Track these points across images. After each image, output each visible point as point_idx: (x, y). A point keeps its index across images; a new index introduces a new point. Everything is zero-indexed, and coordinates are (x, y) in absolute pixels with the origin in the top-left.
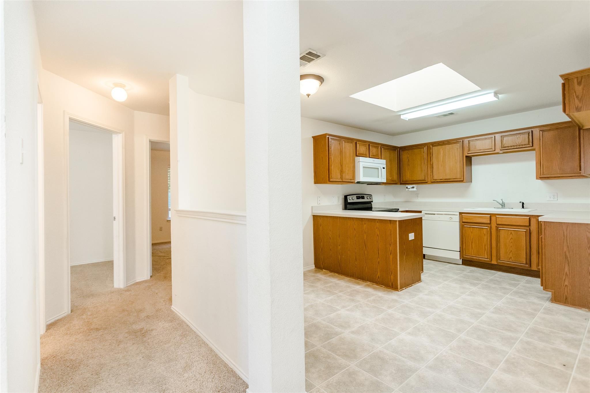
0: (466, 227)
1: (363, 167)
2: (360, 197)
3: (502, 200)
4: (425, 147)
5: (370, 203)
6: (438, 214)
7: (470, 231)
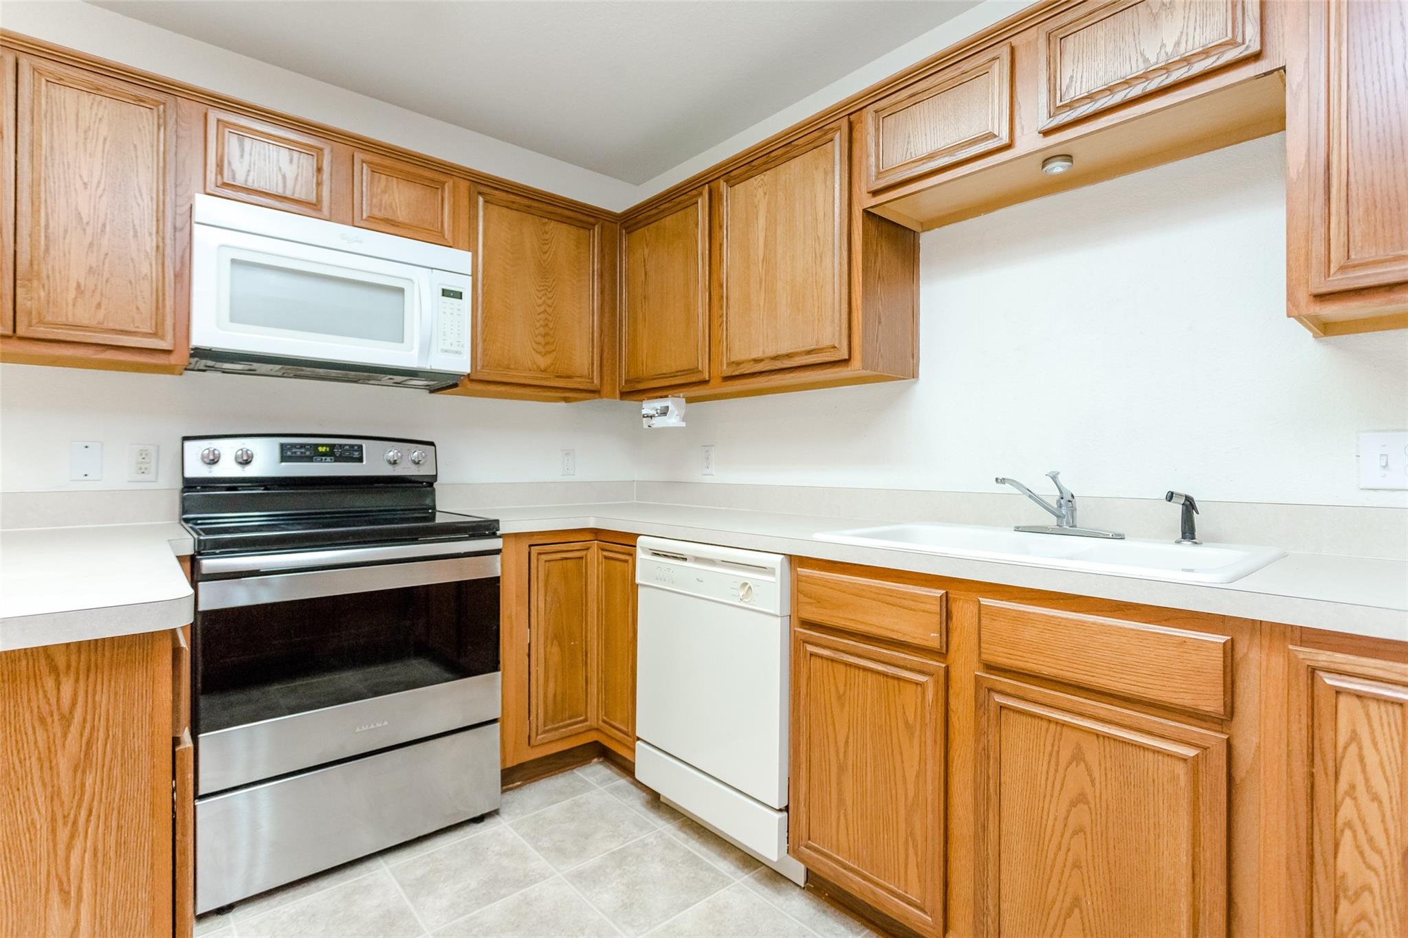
0: (811, 655)
1: (234, 262)
2: (321, 449)
3: (1054, 478)
4: (701, 194)
5: (426, 485)
6: (698, 559)
7: (833, 689)
